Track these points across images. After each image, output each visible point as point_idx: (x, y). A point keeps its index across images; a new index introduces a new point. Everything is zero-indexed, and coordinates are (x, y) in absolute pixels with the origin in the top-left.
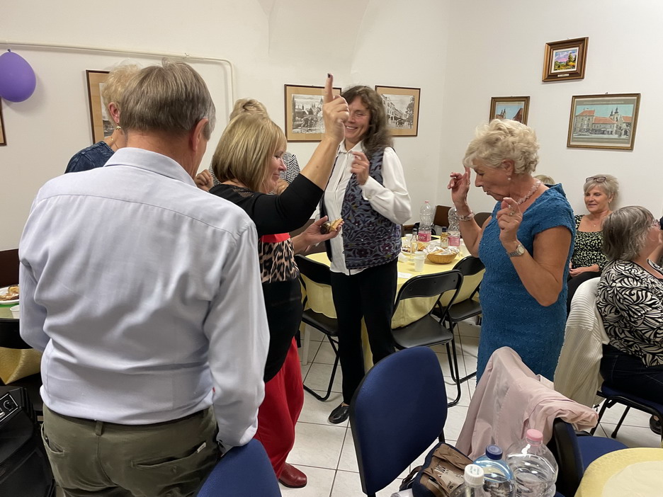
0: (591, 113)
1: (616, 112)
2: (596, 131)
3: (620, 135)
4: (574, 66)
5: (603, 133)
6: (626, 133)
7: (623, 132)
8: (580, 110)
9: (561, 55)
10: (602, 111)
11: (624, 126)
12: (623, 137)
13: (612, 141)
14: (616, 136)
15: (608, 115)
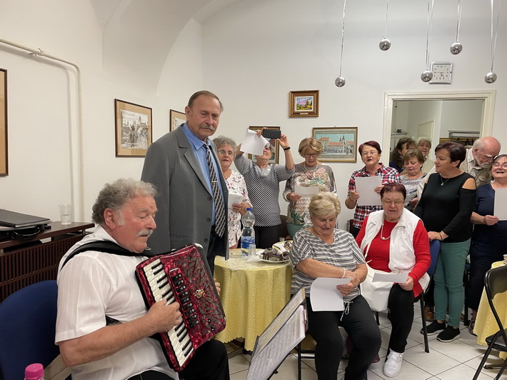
0: (326, 139)
1: (343, 139)
2: (330, 151)
3: (348, 153)
4: (311, 108)
5: (336, 152)
6: (351, 151)
8: (318, 137)
9: (301, 100)
10: (334, 138)
11: (349, 147)
12: (350, 154)
13: (342, 157)
14: (345, 154)
15: (338, 141)
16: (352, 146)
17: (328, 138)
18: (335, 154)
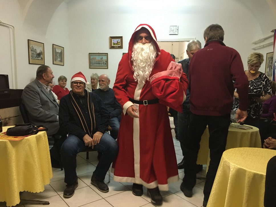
1: (102, 58)
2: (97, 64)
5: (99, 64)
6: (106, 64)
7: (105, 64)
11: (105, 62)
12: (105, 65)
13: (102, 66)
15: (100, 59)
16: (106, 62)
17: (96, 58)
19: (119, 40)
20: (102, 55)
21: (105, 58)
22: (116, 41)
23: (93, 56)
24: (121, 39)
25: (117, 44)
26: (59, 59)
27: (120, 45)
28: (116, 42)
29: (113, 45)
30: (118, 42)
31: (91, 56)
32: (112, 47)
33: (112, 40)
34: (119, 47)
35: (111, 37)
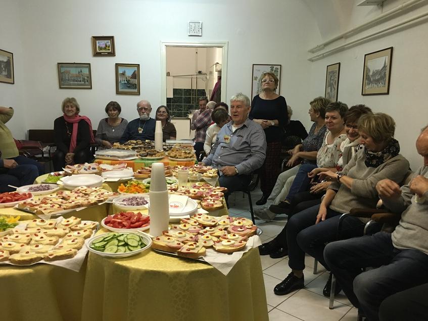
0: (69, 72)
1: (81, 71)
2: (74, 80)
3: (85, 82)
5: (77, 81)
6: (87, 81)
8: (63, 70)
10: (74, 71)
11: (86, 78)
13: (82, 85)
14: (83, 83)
15: (77, 73)
16: (88, 77)
17: (70, 71)
18: (76, 83)
19: (109, 43)
20: (81, 67)
21: (85, 71)
22: (103, 44)
23: (64, 68)
24: (111, 40)
25: (105, 49)
26: (5, 73)
27: (110, 51)
28: (104, 46)
29: (98, 51)
30: (106, 45)
31: (62, 69)
32: (97, 54)
33: (97, 41)
34: (109, 53)
35: (94, 37)
